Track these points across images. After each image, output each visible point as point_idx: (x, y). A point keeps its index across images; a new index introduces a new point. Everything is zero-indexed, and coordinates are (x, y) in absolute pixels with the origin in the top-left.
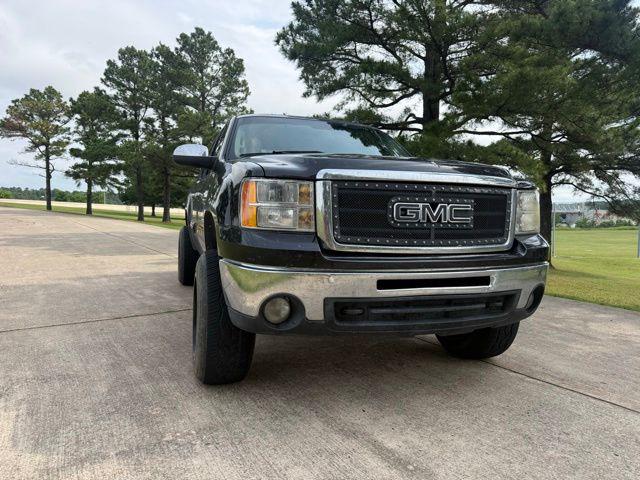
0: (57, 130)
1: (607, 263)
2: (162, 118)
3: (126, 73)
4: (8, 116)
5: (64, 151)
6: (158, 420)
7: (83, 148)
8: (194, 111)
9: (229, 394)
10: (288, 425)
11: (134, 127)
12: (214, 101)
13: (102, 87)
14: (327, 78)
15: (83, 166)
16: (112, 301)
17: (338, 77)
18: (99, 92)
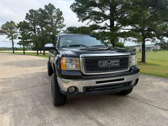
0: (14, 32)
1: (161, 61)
2: (41, 28)
3: (31, 16)
4: (1, 29)
5: (16, 38)
6: (44, 117)
7: (21, 37)
8: (50, 26)
9: (61, 108)
10: (76, 117)
11: (34, 31)
12: (55, 23)
13: (25, 20)
14: (84, 16)
15: (22, 41)
16: (32, 81)
17: (87, 16)
18: (24, 22)
